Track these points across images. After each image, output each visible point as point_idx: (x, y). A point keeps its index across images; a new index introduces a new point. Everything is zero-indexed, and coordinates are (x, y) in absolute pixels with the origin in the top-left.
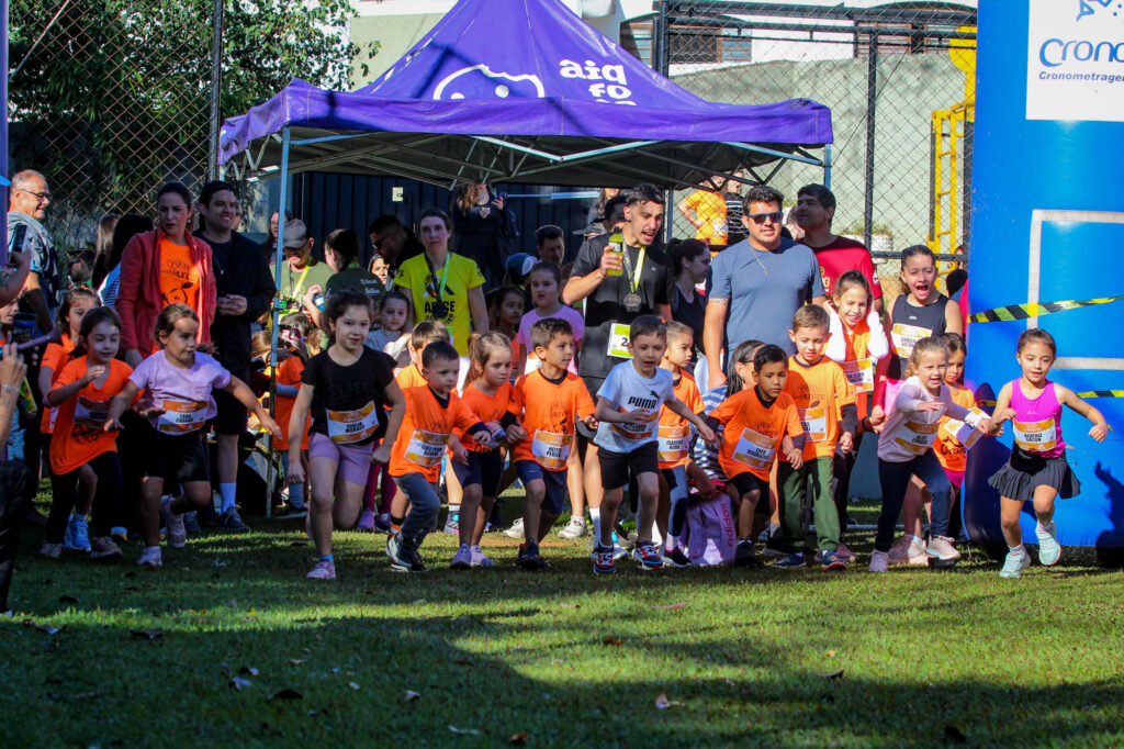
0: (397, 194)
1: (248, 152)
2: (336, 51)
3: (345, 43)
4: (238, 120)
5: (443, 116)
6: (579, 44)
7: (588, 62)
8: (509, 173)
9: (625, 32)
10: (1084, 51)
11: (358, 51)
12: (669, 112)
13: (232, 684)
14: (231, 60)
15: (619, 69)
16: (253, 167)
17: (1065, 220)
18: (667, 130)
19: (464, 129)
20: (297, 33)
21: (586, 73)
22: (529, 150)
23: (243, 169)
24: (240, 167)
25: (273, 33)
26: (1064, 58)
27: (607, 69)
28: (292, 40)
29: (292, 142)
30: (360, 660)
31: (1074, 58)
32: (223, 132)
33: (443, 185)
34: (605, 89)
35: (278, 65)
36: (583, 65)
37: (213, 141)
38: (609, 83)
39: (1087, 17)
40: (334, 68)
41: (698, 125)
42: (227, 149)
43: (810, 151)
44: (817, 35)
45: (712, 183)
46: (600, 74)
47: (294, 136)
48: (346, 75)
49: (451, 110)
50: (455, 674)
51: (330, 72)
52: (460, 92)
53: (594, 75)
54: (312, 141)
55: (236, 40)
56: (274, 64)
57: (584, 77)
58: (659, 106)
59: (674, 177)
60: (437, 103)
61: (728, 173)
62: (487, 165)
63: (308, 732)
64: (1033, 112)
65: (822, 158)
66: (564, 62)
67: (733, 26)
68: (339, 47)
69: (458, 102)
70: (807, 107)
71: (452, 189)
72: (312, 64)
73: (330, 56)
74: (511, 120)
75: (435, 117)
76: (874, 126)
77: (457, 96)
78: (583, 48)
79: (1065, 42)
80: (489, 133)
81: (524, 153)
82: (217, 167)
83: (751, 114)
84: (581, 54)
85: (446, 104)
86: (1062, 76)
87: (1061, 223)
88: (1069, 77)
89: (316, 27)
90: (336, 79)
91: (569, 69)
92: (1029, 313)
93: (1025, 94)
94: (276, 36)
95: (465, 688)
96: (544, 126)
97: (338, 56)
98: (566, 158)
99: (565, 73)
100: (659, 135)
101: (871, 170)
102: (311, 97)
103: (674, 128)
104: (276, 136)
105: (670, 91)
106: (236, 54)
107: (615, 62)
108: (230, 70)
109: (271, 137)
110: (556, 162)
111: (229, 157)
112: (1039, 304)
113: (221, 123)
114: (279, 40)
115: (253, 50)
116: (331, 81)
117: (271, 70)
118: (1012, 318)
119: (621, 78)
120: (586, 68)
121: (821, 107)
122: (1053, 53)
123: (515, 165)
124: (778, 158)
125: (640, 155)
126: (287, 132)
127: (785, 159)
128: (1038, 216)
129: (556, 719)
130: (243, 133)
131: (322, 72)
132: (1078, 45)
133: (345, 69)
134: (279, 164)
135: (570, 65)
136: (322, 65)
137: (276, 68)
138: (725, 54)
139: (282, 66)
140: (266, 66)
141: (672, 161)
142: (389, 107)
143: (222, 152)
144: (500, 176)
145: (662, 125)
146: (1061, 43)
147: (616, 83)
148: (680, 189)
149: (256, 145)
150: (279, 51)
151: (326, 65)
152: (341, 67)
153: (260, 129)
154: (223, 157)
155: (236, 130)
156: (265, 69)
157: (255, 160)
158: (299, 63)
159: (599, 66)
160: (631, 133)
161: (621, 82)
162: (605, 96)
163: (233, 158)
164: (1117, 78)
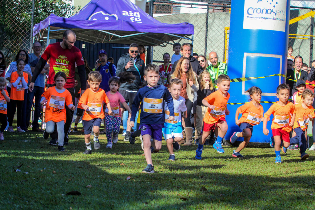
0: (84, 46)
1: (40, 33)
2: (69, 8)
3: (72, 6)
4: (38, 25)
5: (90, 25)
6: (128, 7)
7: (130, 12)
8: (109, 40)
9: (147, 5)
10: (259, 11)
11: (75, 8)
12: (150, 25)
13: (15, 171)
14: (41, 10)
15: (138, 14)
16: (41, 37)
17: (253, 56)
18: (150, 30)
19: (96, 28)
20: (59, 3)
21: (129, 14)
22: (113, 34)
23: (39, 38)
24: (38, 37)
25: (52, 3)
26: (253, 13)
27: (135, 13)
28: (57, 5)
29: (50, 31)
30: (52, 166)
31: (256, 12)
32: (34, 28)
33: (92, 43)
34: (134, 19)
35: (54, 11)
36: (129, 12)
37: (31, 30)
38: (135, 17)
39: (260, 2)
40: (68, 12)
41: (158, 29)
42: (35, 32)
43: (188, 36)
44: (193, 6)
45: (163, 44)
46: (133, 15)
47: (51, 29)
48: (72, 14)
49: (93, 23)
50: (76, 170)
51: (67, 14)
52: (95, 18)
53: (131, 15)
54: (56, 30)
55: (43, 4)
56: (53, 11)
57: (129, 15)
58: (148, 24)
59: (154, 43)
60: (89, 21)
61: (168, 42)
62: (103, 38)
63: (30, 183)
64: (245, 27)
65: (191, 38)
66: (124, 11)
67: (171, 3)
68: (70, 7)
69: (95, 21)
70: (188, 25)
71: (94, 44)
72: (63, 11)
73: (68, 9)
74: (109, 26)
75: (88, 25)
76: (207, 31)
77: (95, 19)
78: (129, 8)
79: (254, 8)
80: (102, 29)
81: (112, 35)
82: (32, 37)
83: (173, 26)
84: (128, 9)
85: (92, 21)
86: (253, 17)
87: (252, 57)
88: (255, 18)
89: (64, 1)
90: (69, 15)
91: (125, 13)
92: (242, 80)
93: (243, 22)
94: (53, 4)
95: (78, 174)
96: (117, 28)
97: (70, 9)
98: (123, 36)
99: (124, 14)
100: (148, 31)
101: (206, 42)
102: (56, 19)
103: (152, 29)
104: (47, 29)
105: (151, 20)
106: (43, 8)
107: (137, 11)
108: (41, 13)
109: (45, 29)
110: (120, 38)
111: (35, 34)
112: (245, 78)
113: (34, 25)
114: (54, 5)
115: (47, 7)
116: (68, 16)
117: (52, 12)
118: (238, 81)
119: (139, 16)
120: (129, 13)
121: (191, 25)
122: (251, 11)
123: (110, 38)
124: (180, 38)
125: (144, 37)
126: (49, 28)
127: (182, 38)
128: (246, 54)
129: (99, 182)
130: (39, 28)
131: (65, 13)
132: (257, 10)
133: (71, 13)
134: (47, 36)
135: (125, 12)
136: (65, 12)
137: (53, 12)
138: (174, 11)
139: (55, 11)
140: (51, 11)
141: (153, 38)
142: (76, 22)
143: (34, 33)
144: (106, 41)
145: (149, 28)
146: (253, 9)
147: (137, 17)
148: (155, 46)
149: (42, 31)
150: (54, 7)
151: (66, 11)
152: (70, 12)
153: (42, 27)
154: (34, 34)
155: (37, 27)
156: (50, 12)
157: (41, 35)
158: (59, 11)
159: (133, 12)
160: (140, 30)
161: (138, 17)
162: (134, 20)
163: (36, 35)
164: (268, 18)
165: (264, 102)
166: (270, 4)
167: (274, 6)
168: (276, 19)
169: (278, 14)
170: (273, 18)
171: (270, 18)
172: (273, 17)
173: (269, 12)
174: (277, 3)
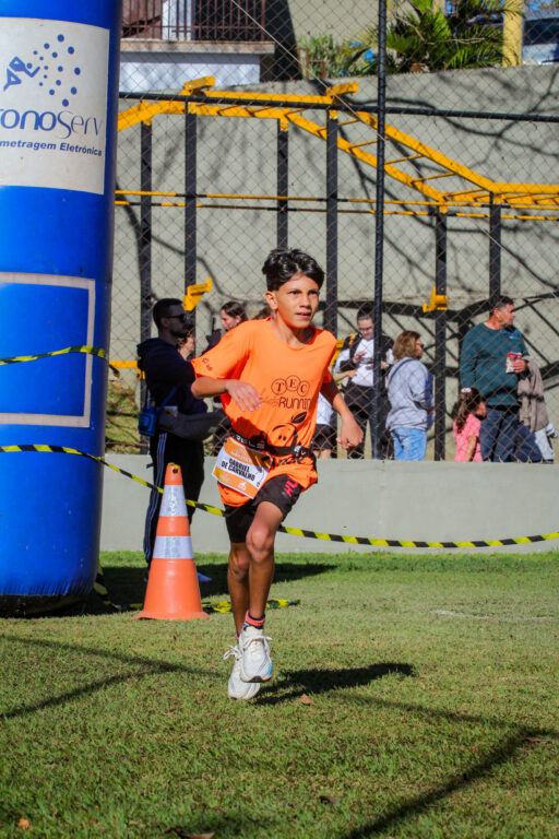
10: (10, 119)
132: (5, 113)
164: (43, 146)
165: (36, 446)
166: (52, 92)
167: (65, 103)
168: (71, 149)
169: (78, 128)
170: (62, 145)
171: (53, 146)
172: (63, 141)
173: (47, 122)
174: (74, 91)
